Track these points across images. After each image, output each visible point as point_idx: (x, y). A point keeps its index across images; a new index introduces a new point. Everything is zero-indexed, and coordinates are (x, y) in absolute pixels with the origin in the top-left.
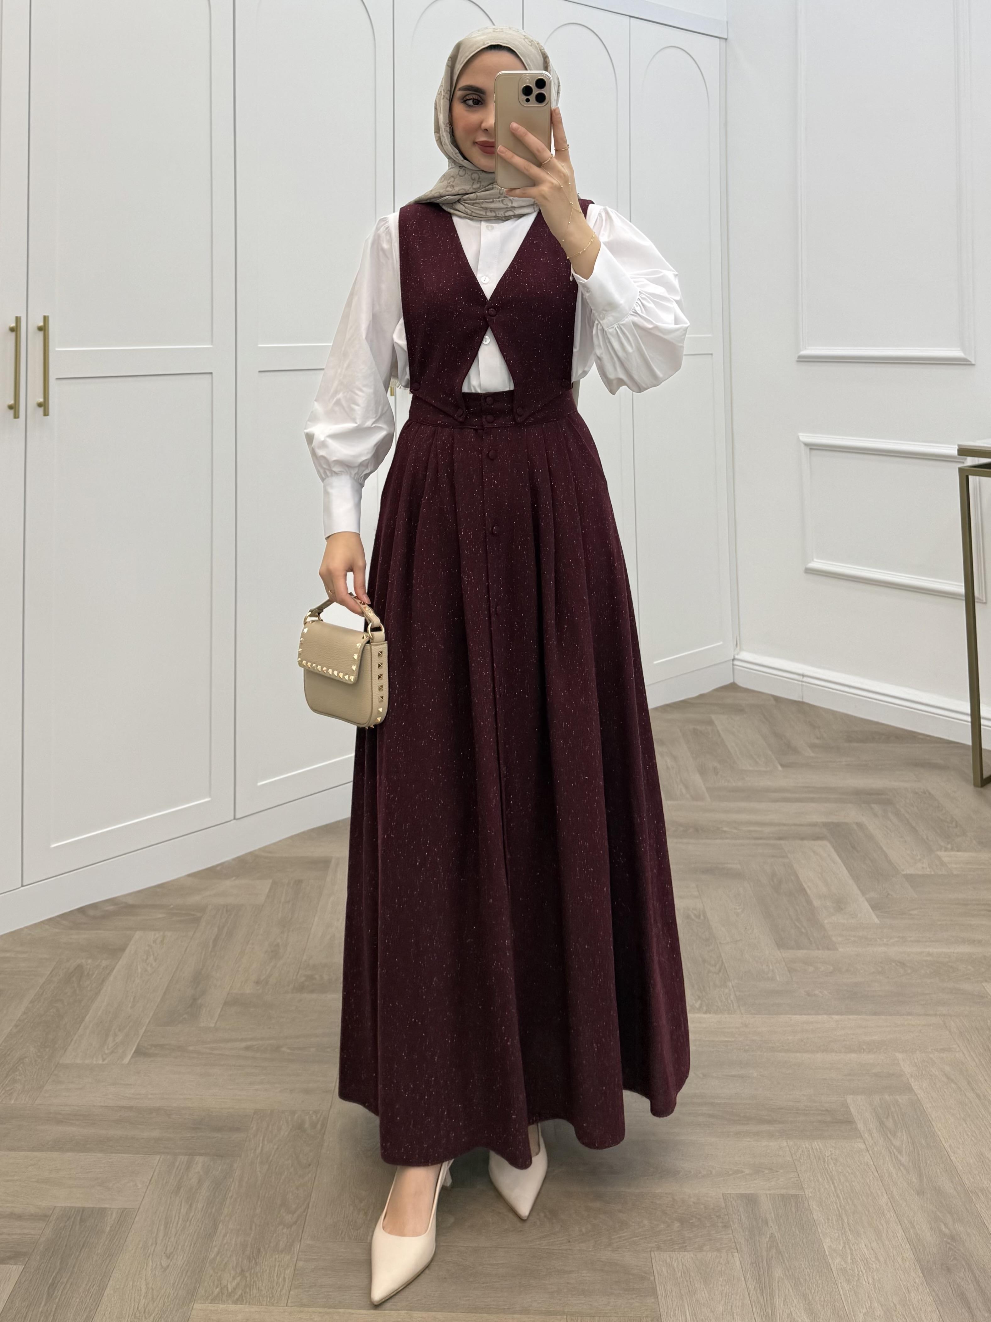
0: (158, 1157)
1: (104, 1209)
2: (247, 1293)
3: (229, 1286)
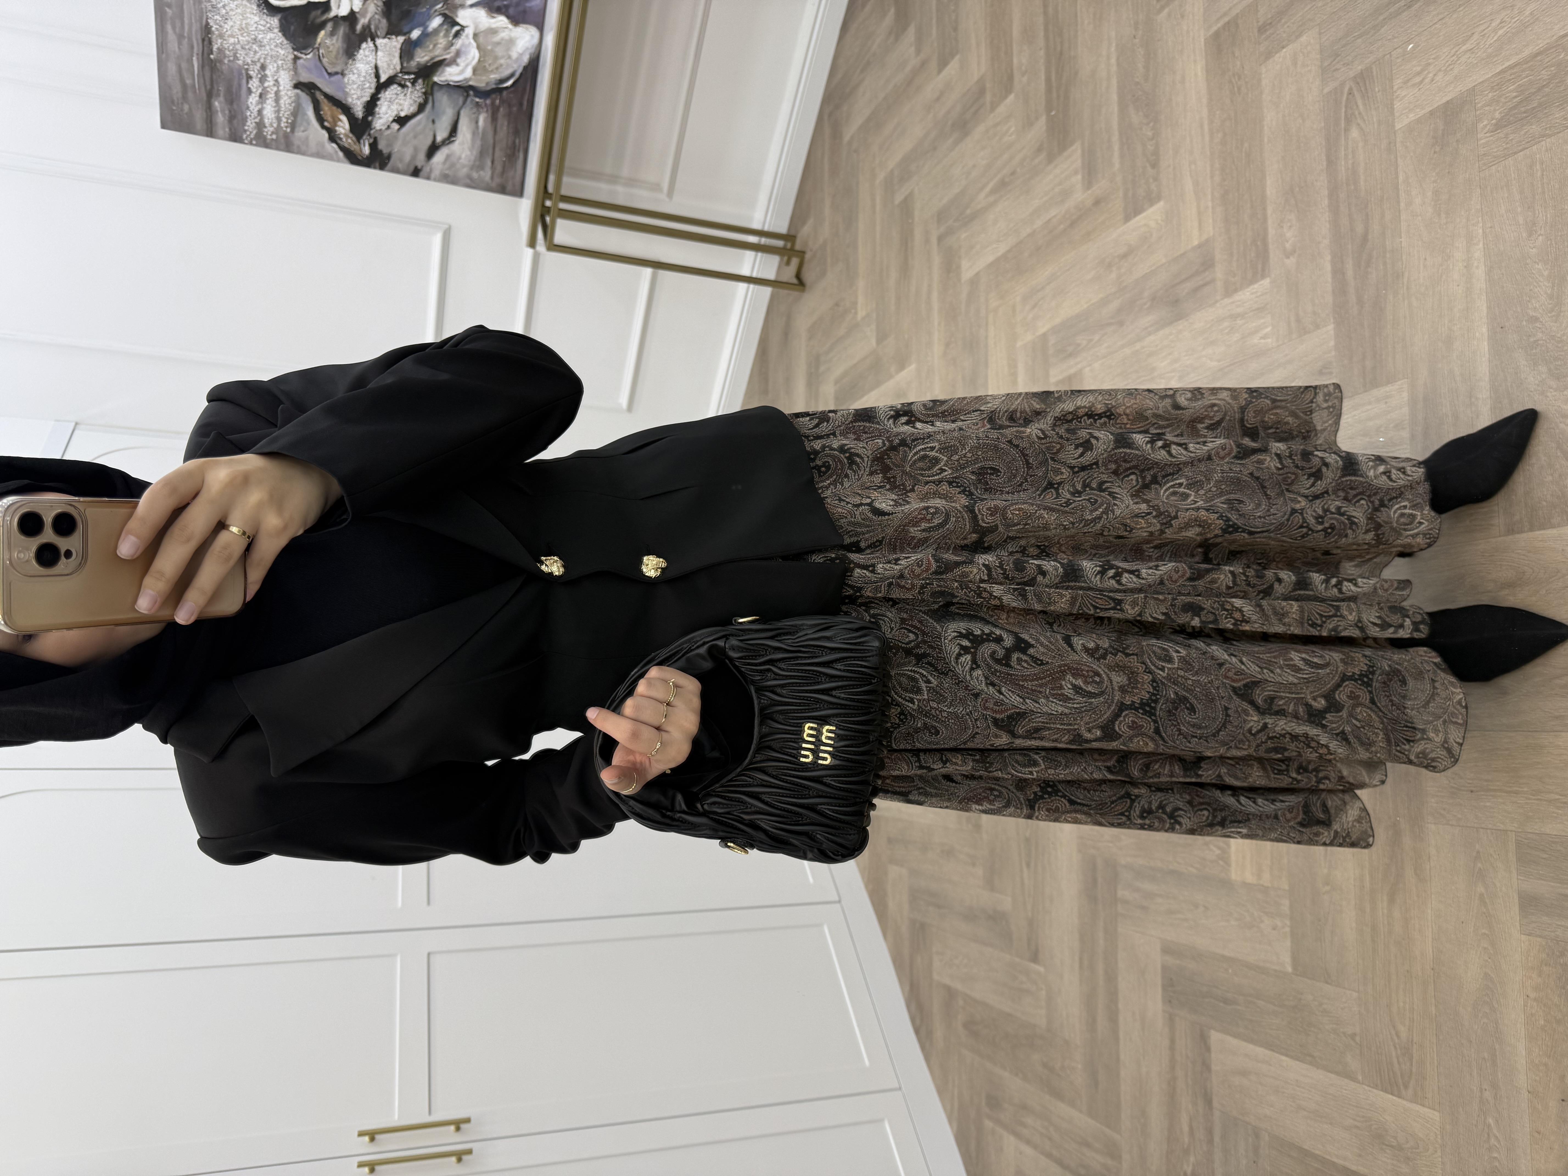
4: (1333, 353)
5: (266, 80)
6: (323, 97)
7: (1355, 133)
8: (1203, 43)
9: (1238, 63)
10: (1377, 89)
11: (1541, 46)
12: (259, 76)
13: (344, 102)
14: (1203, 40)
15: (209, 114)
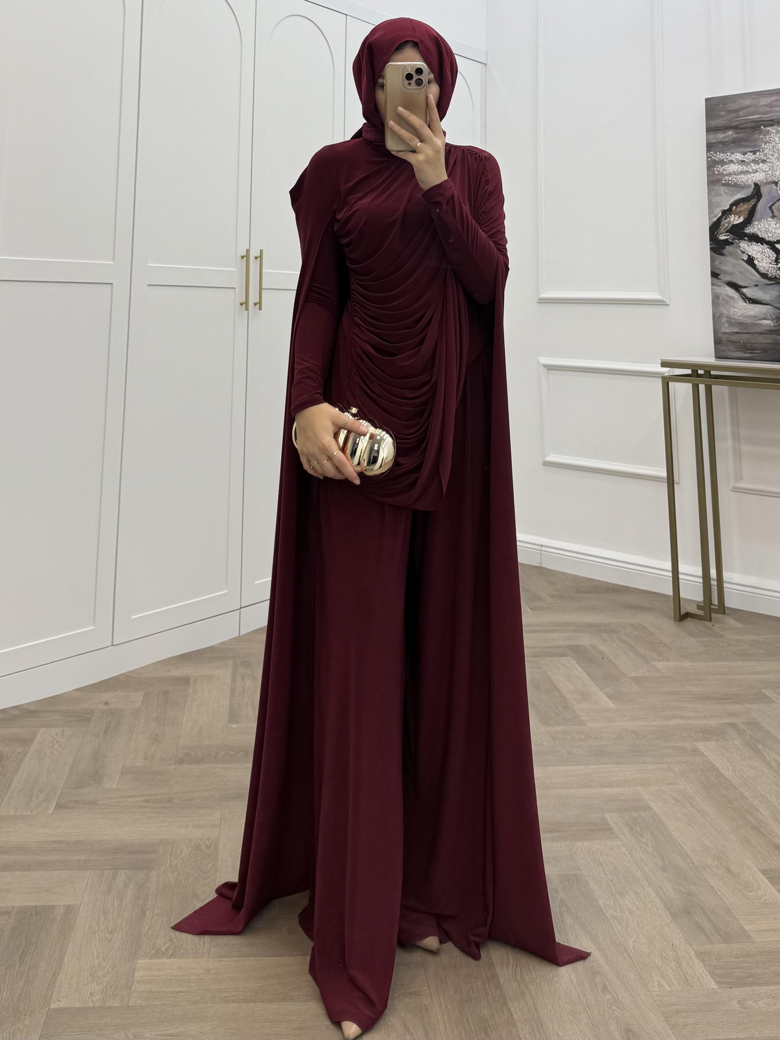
0: (90, 871)
1: (54, 906)
2: (177, 952)
3: (162, 948)
5: (756, 164)
6: (753, 204)
12: (757, 159)
13: (753, 219)
15: (722, 128)
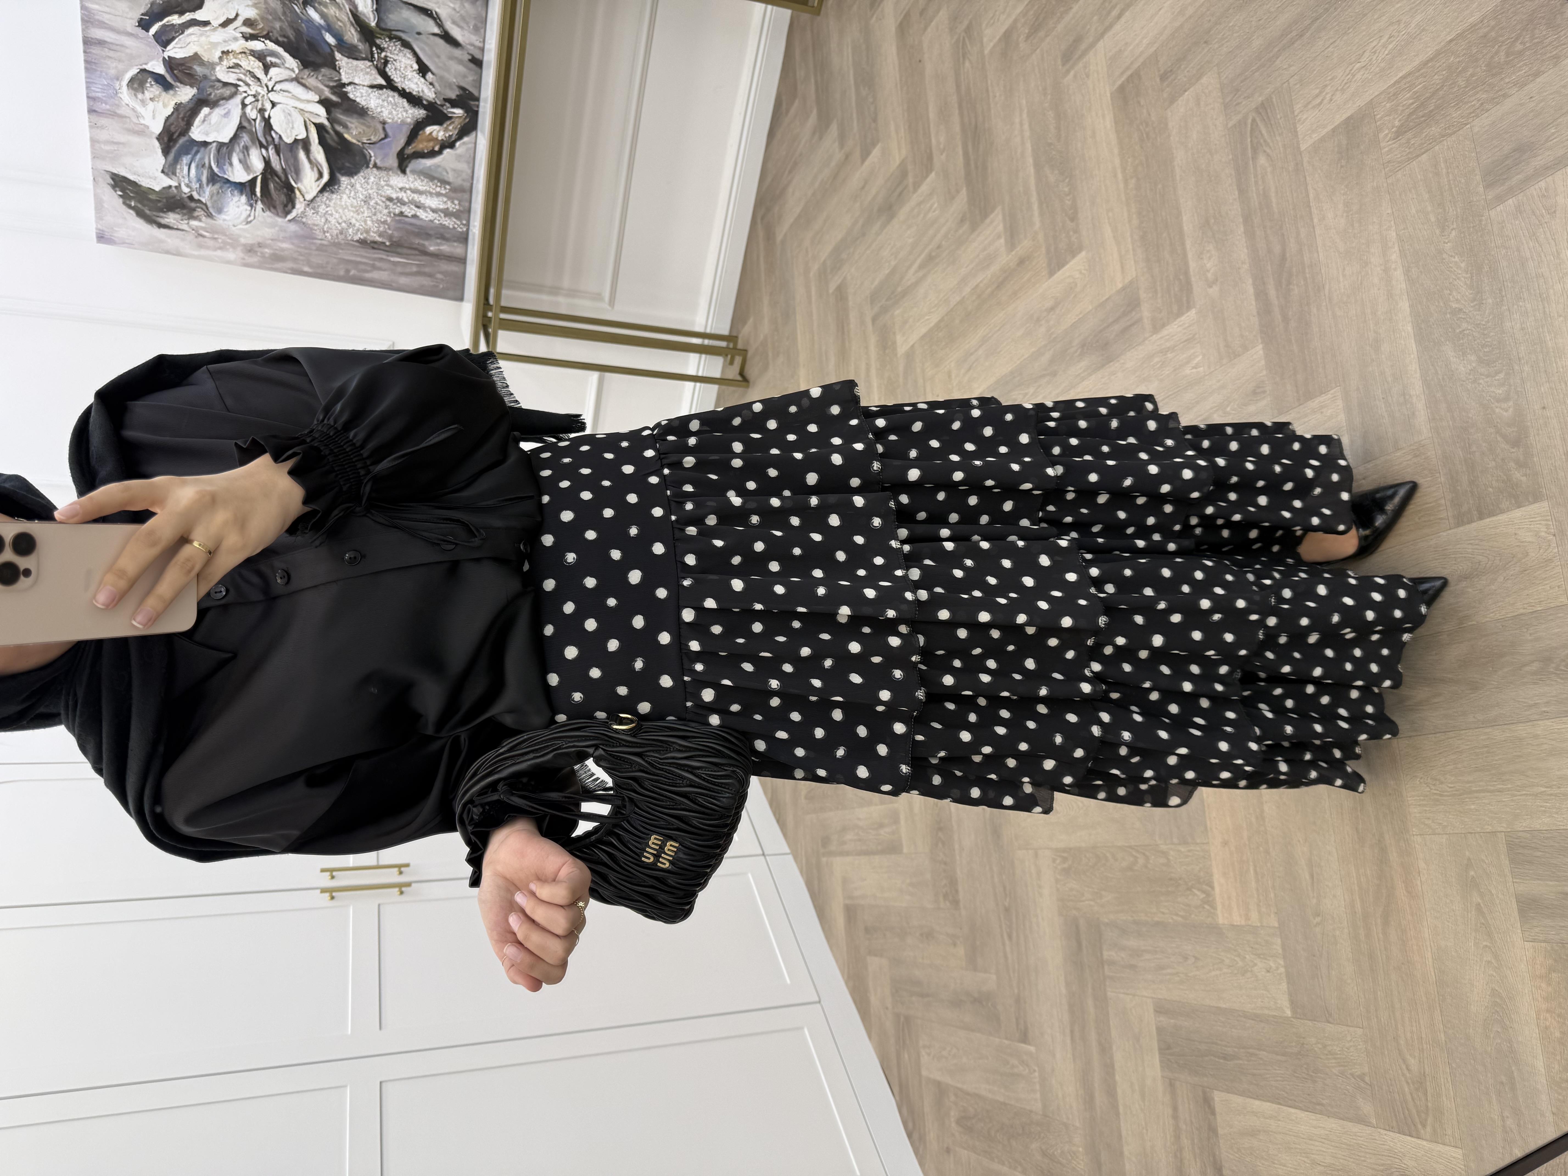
4: (1264, 373)
7: (1262, 160)
8: (1109, 98)
9: (1145, 111)
10: (1279, 117)
11: (1430, 53)
14: (1109, 95)
